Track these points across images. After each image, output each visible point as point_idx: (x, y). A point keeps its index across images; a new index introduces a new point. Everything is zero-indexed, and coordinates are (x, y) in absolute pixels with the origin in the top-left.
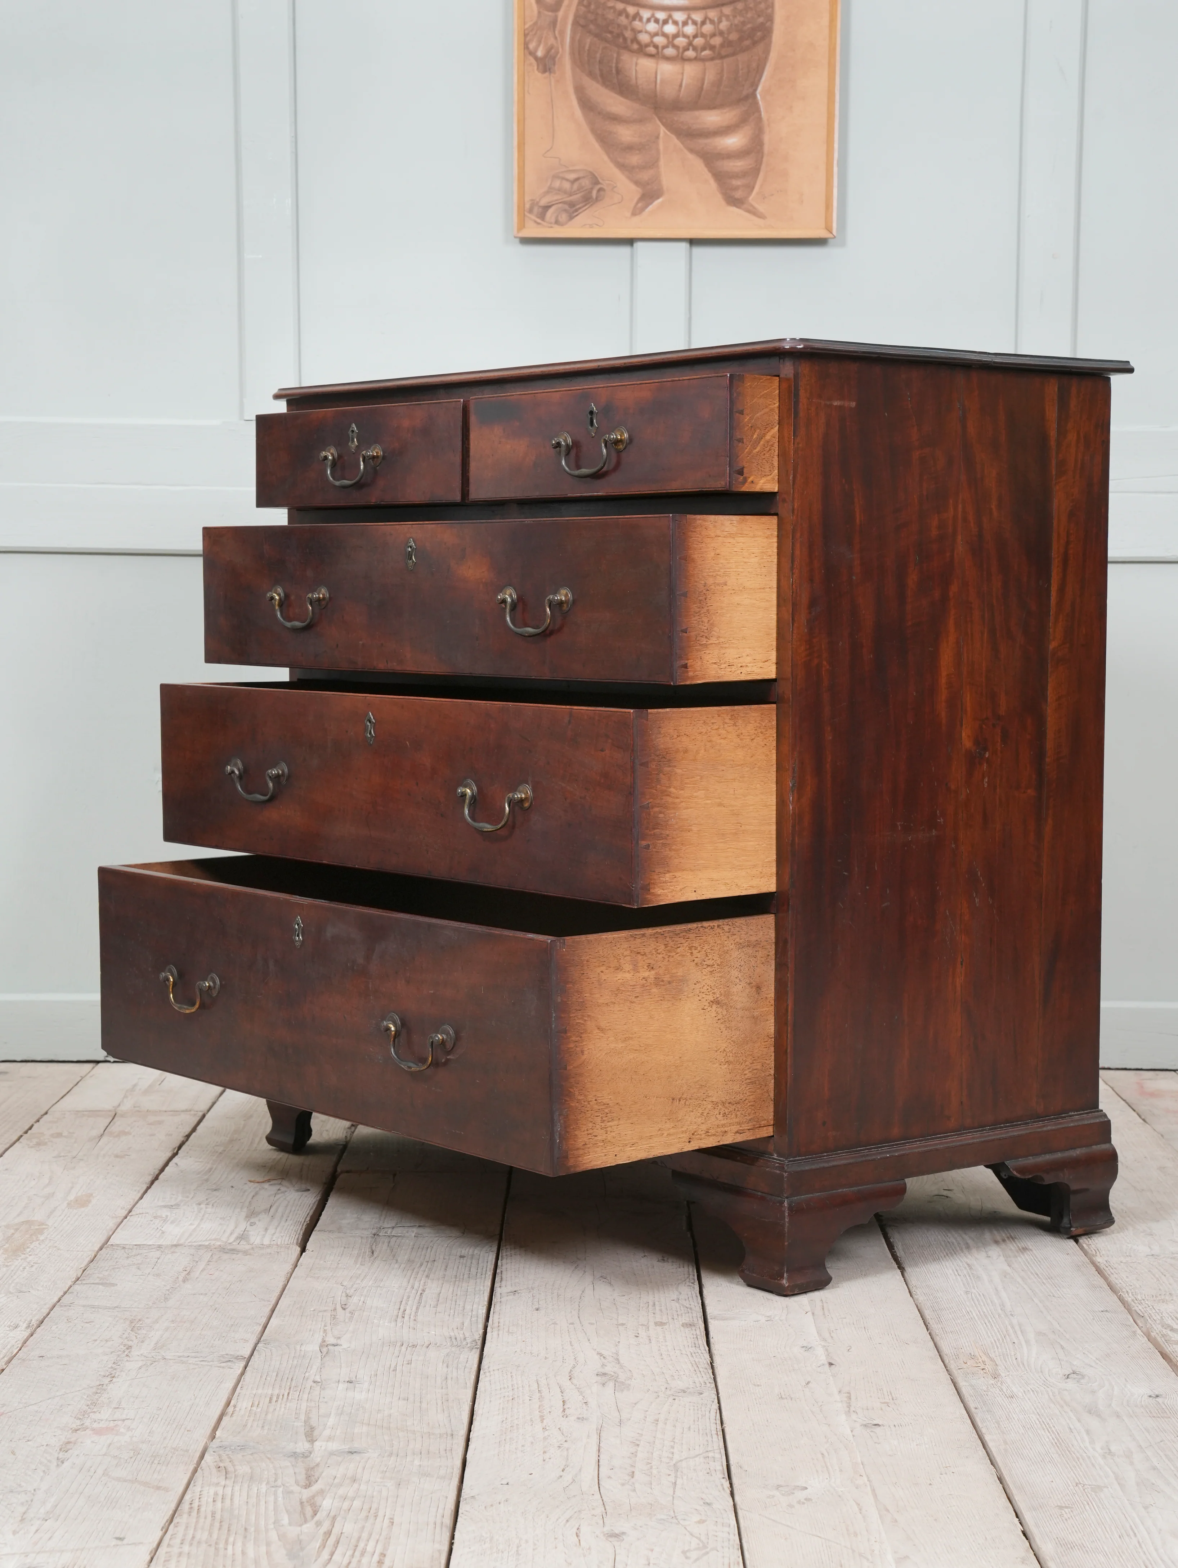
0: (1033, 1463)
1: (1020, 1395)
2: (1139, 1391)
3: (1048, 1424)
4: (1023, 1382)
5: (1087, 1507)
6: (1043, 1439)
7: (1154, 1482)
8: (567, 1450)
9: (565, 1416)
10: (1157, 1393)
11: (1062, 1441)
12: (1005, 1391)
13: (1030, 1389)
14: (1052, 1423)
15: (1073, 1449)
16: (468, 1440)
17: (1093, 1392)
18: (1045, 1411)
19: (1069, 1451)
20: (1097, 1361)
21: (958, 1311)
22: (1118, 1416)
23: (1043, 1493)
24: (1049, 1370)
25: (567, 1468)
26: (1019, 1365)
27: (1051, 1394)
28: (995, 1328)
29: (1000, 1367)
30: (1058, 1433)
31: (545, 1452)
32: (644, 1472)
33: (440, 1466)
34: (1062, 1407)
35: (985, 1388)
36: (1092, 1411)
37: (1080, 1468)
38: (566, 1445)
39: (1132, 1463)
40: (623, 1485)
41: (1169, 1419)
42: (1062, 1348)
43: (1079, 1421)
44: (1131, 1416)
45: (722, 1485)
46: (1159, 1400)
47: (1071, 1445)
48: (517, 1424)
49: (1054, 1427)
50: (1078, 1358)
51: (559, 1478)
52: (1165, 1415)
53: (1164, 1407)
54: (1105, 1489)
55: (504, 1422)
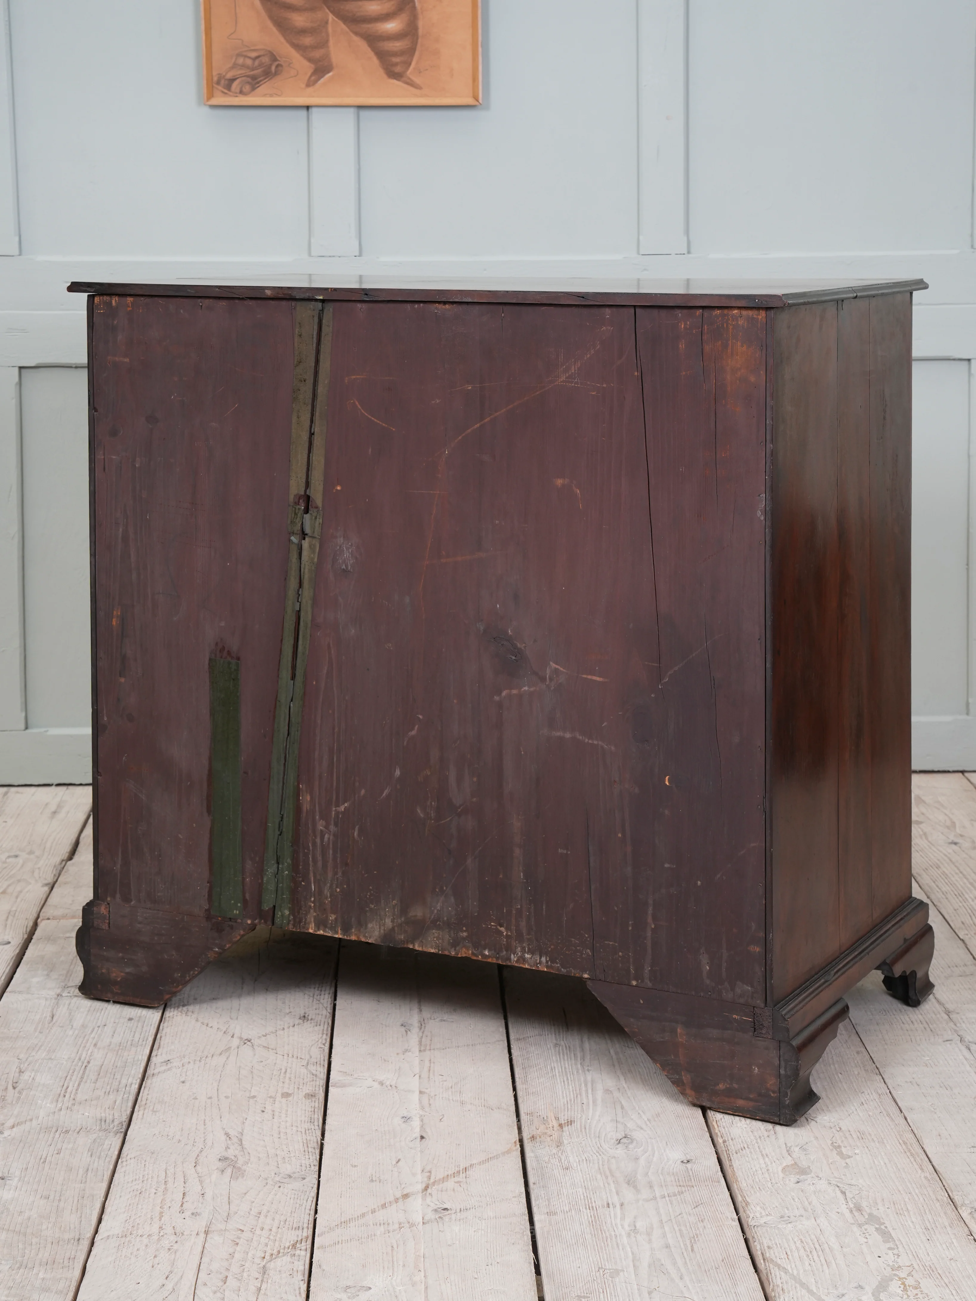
0: (568, 1247)
1: (575, 1165)
2: (675, 1156)
3: (591, 1199)
4: (580, 1149)
5: (602, 1295)
6: (583, 1216)
7: (663, 1262)
8: (175, 1252)
9: (182, 1212)
10: (689, 1158)
11: (598, 1218)
12: (563, 1162)
13: (584, 1158)
14: (594, 1197)
15: (605, 1228)
16: (92, 1244)
17: (637, 1159)
18: (591, 1184)
19: (601, 1230)
20: (648, 1123)
21: (544, 1068)
22: (651, 1187)
23: (568, 1282)
24: (606, 1135)
25: (171, 1275)
26: (581, 1131)
27: (601, 1163)
28: (571, 1087)
29: (564, 1133)
30: (596, 1209)
31: (155, 1257)
32: (236, 1276)
33: (61, 1279)
34: (607, 1177)
35: (546, 1159)
36: (631, 1182)
37: (605, 1250)
38: (176, 1247)
39: (650, 1241)
40: (215, 1292)
41: (692, 1188)
42: (622, 1107)
43: (617, 1193)
44: (662, 1186)
45: (300, 1288)
46: (689, 1165)
47: (604, 1223)
48: (138, 1223)
49: (595, 1202)
50: (632, 1119)
51: (161, 1288)
52: (690, 1184)
53: (691, 1174)
54: (621, 1274)
55: (127, 1222)
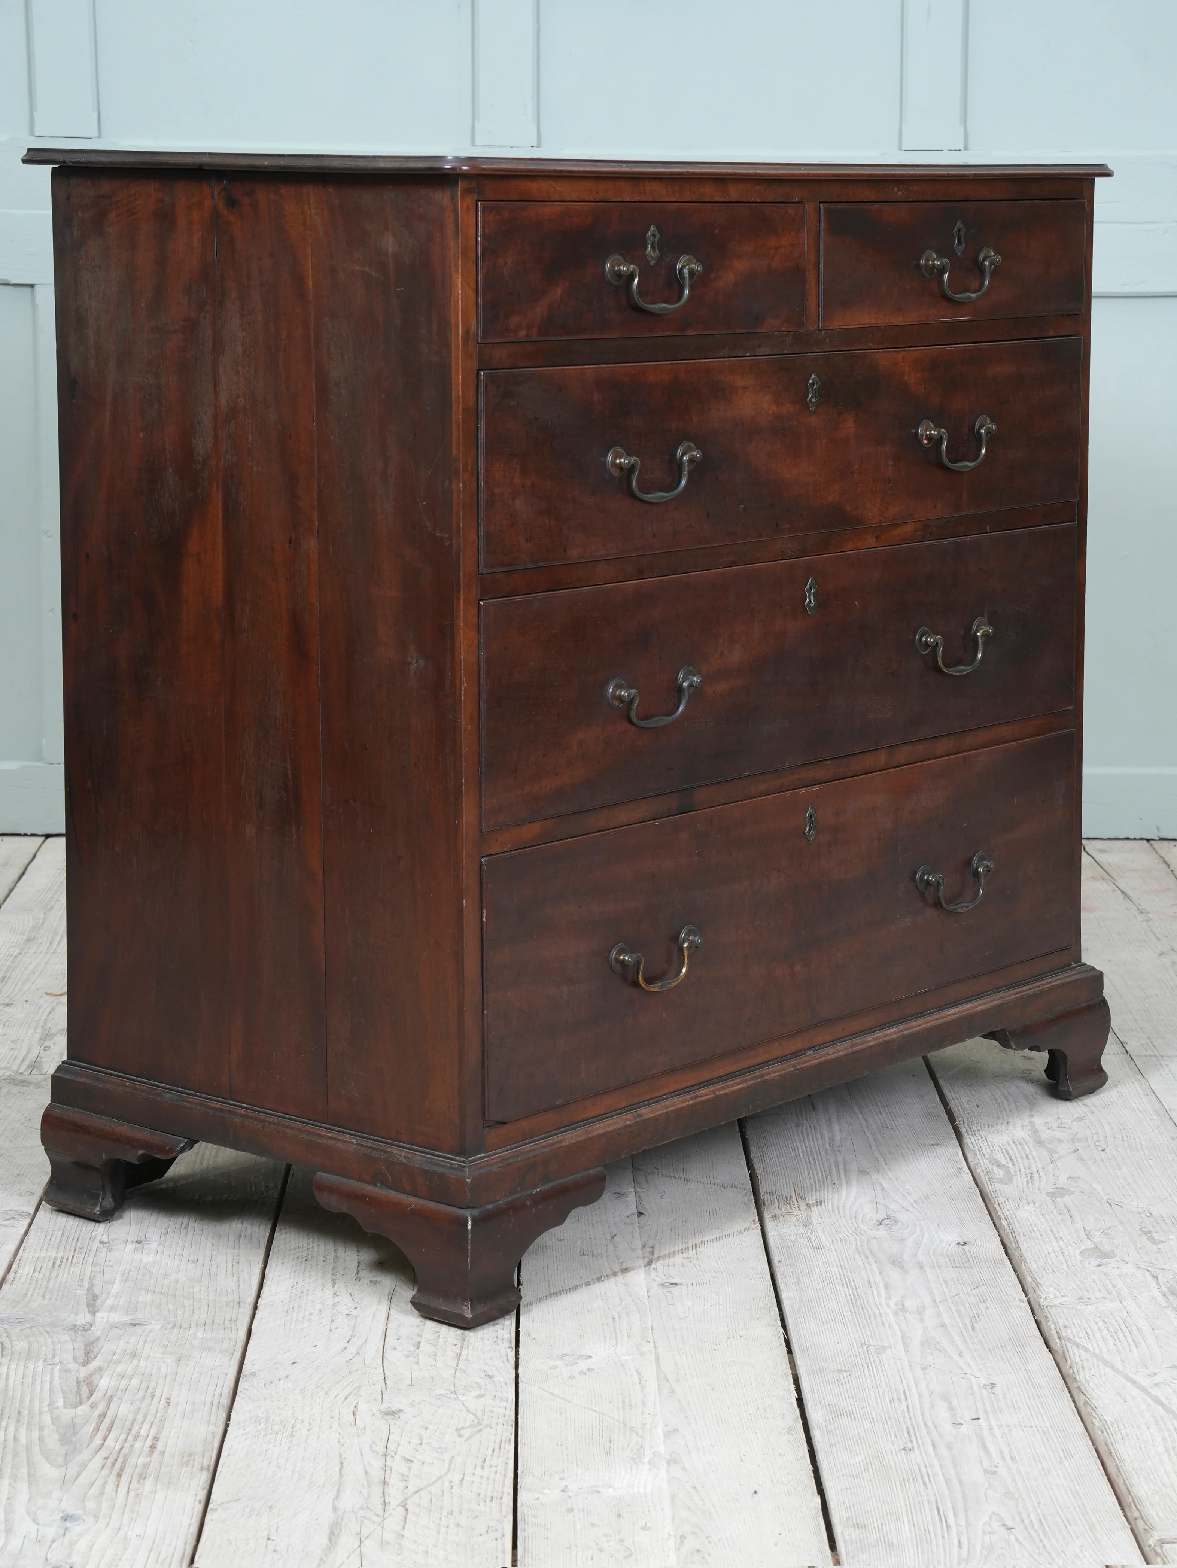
0: (823, 1323)
1: (828, 1244)
2: (949, 1238)
3: (848, 1278)
4: (833, 1229)
5: (866, 1370)
6: (840, 1295)
7: (939, 1341)
8: (356, 1318)
9: (358, 1279)
10: (966, 1240)
11: (858, 1296)
12: (813, 1241)
13: (838, 1238)
14: (853, 1276)
15: (867, 1306)
16: (255, 1308)
17: (903, 1240)
18: (848, 1264)
19: (862, 1308)
20: (915, 1204)
21: (784, 1147)
22: (921, 1267)
23: (826, 1356)
24: (864, 1215)
25: (353, 1339)
26: (833, 1211)
27: (859, 1243)
28: (818, 1167)
29: (813, 1213)
30: (856, 1288)
31: (332, 1321)
32: (430, 1342)
33: (224, 1339)
34: (867, 1258)
35: (793, 1238)
36: (897, 1262)
37: (869, 1327)
38: (355, 1312)
39: (922, 1320)
40: (407, 1357)
41: (971, 1270)
42: (883, 1189)
43: (881, 1274)
44: (934, 1267)
45: (507, 1355)
46: (966, 1247)
47: (866, 1302)
48: (308, 1290)
49: (854, 1281)
50: (895, 1201)
51: (343, 1351)
52: (968, 1265)
53: (969, 1256)
54: (889, 1350)
55: (295, 1287)
